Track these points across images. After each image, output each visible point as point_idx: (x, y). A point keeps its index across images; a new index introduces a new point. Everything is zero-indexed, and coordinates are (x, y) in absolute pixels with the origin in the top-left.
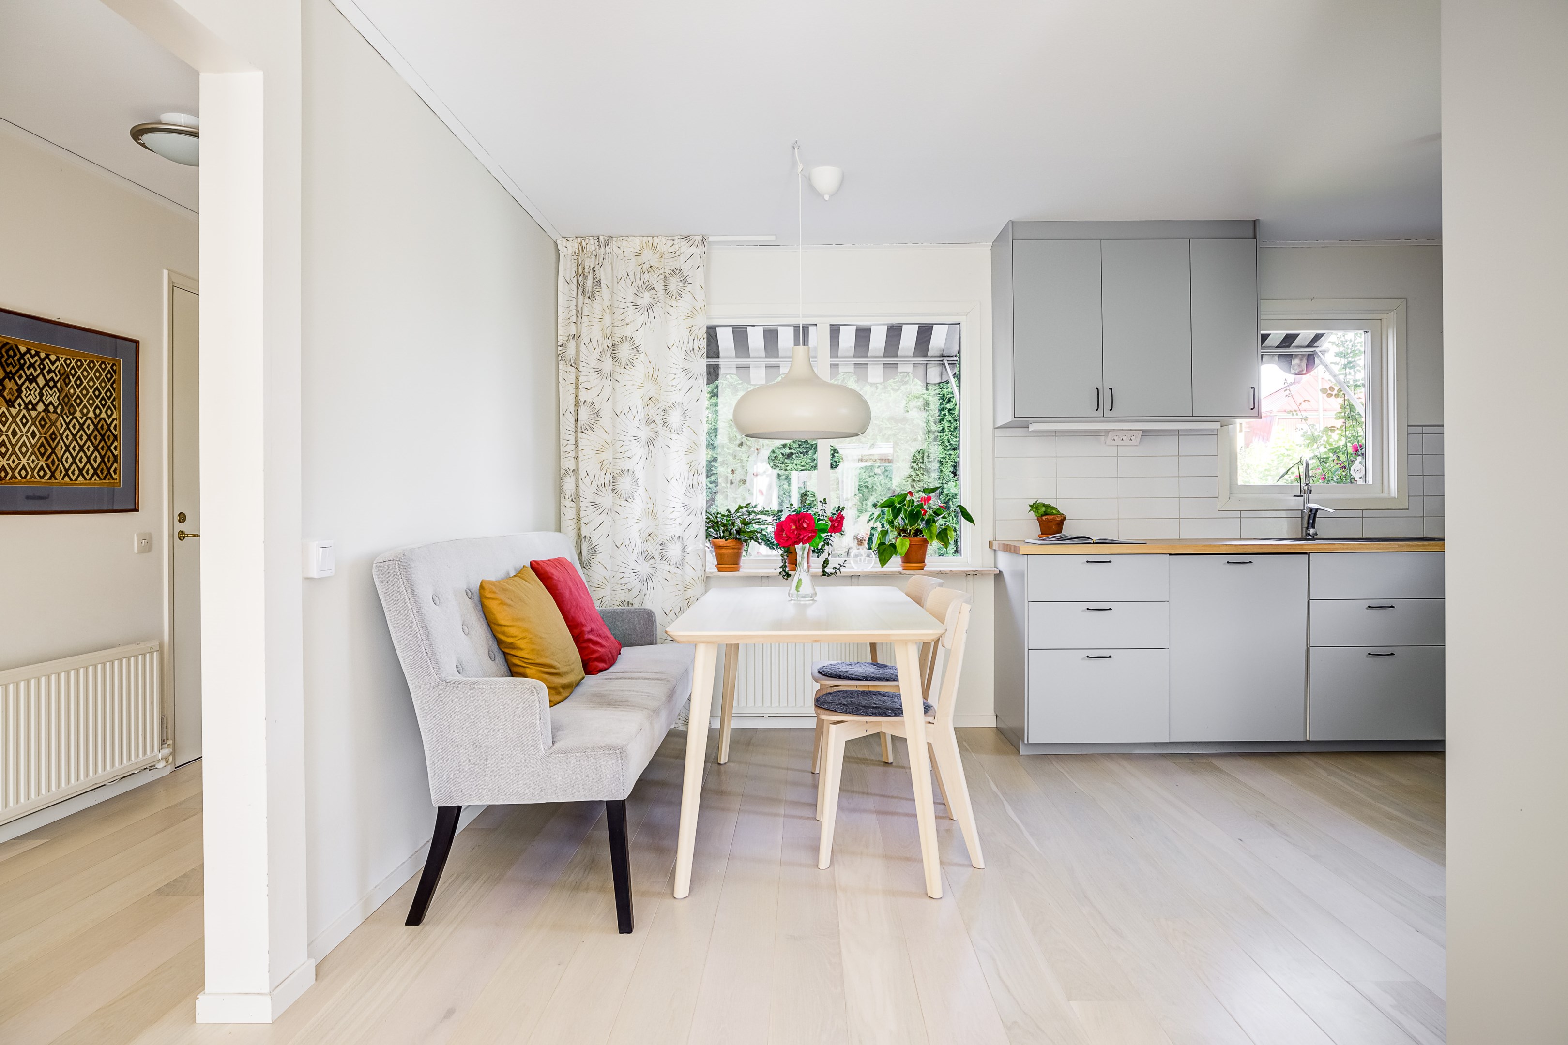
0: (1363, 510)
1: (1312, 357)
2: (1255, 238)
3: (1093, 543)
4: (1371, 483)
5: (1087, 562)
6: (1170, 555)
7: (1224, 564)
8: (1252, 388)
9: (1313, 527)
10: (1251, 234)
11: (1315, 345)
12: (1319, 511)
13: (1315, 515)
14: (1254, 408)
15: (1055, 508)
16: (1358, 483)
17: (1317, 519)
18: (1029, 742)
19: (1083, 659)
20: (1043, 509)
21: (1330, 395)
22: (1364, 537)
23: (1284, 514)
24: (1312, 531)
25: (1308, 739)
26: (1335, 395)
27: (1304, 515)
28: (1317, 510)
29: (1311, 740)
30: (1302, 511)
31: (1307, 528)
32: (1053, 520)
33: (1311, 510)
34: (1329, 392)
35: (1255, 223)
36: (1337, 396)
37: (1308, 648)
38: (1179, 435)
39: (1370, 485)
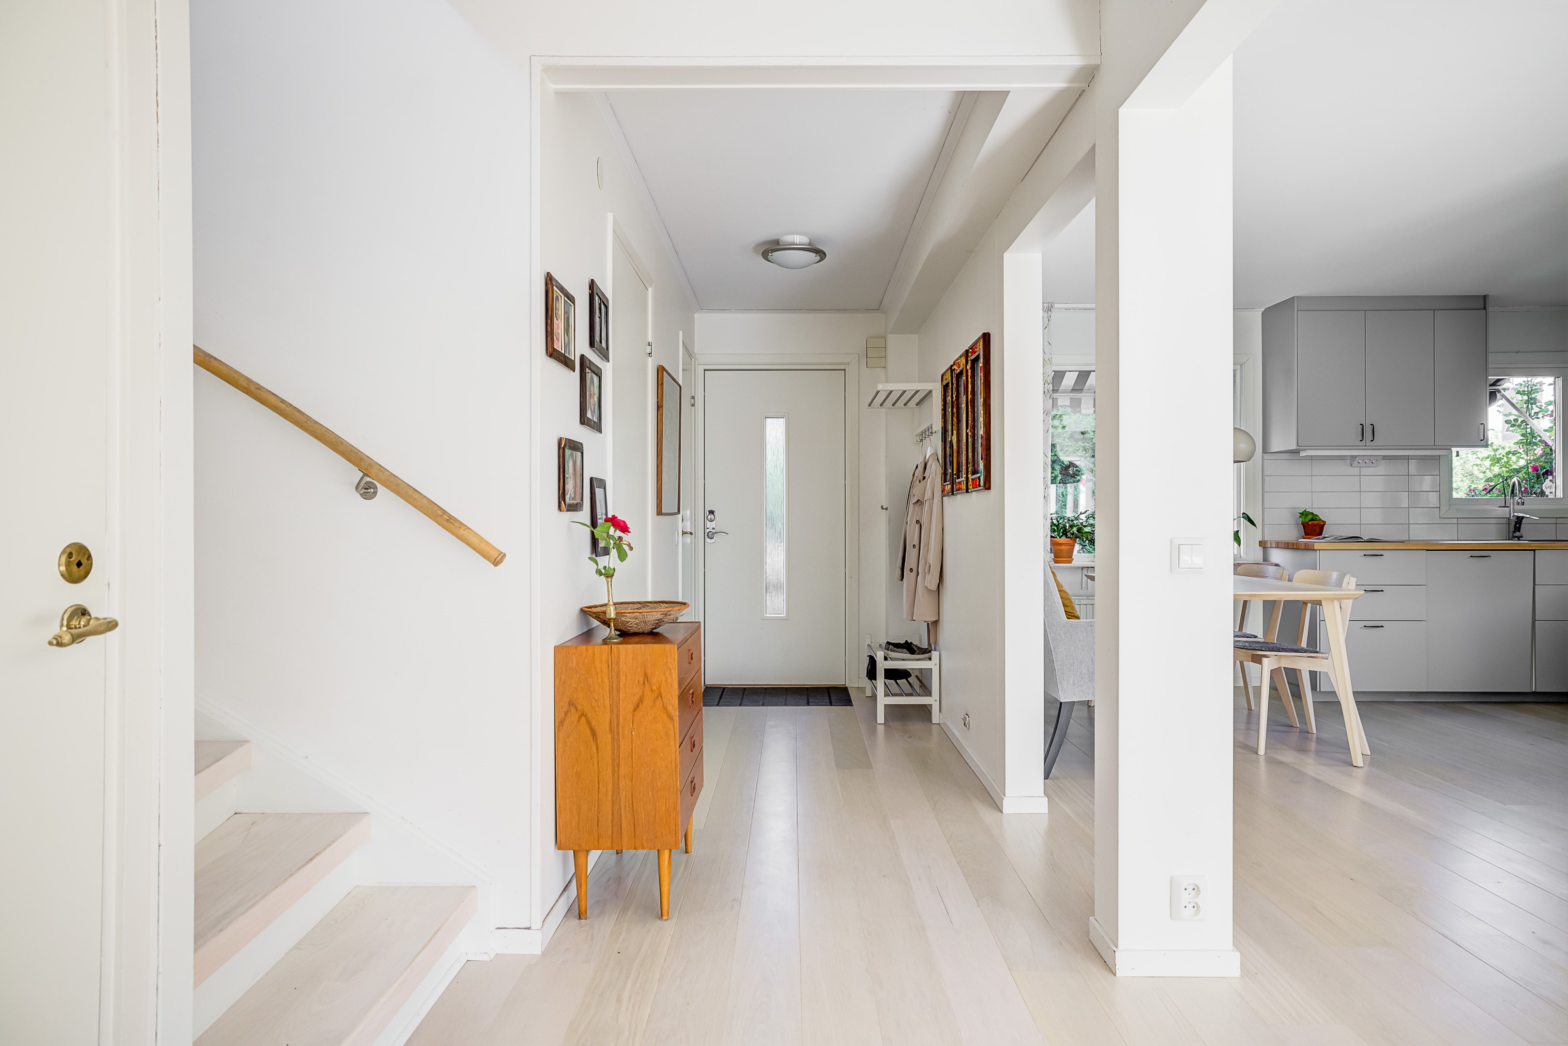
0: (1557, 518)
1: (1494, 393)
2: (1485, 308)
3: (1364, 542)
4: (1562, 497)
5: (1365, 555)
6: (1427, 550)
7: (1469, 557)
8: (1481, 424)
9: (1519, 531)
10: (1482, 306)
11: (1497, 384)
12: (1524, 519)
13: (1521, 522)
14: (1484, 439)
15: (1317, 516)
16: (1549, 497)
17: (1522, 525)
18: (1321, 690)
19: (1361, 628)
20: (1310, 517)
21: (1513, 426)
22: (1557, 539)
23: (1493, 521)
24: (1517, 534)
25: (1534, 690)
26: (1518, 425)
27: (1510, 522)
28: (1523, 518)
29: (1537, 691)
30: (1509, 519)
31: (1514, 532)
32: (1318, 524)
33: (1518, 517)
34: (1513, 423)
35: (1485, 297)
36: (1519, 426)
37: (1533, 622)
38: (1408, 459)
39: (1560, 498)
